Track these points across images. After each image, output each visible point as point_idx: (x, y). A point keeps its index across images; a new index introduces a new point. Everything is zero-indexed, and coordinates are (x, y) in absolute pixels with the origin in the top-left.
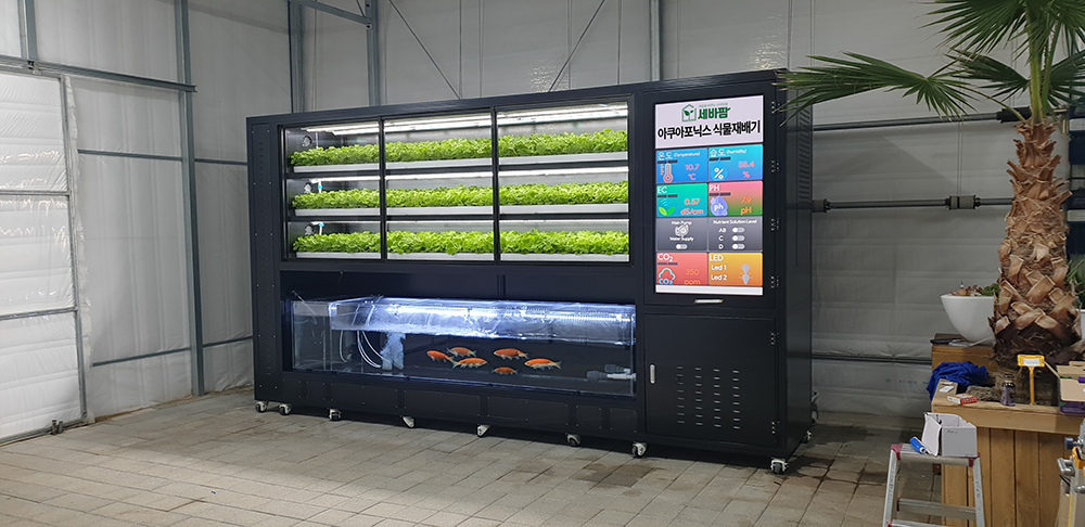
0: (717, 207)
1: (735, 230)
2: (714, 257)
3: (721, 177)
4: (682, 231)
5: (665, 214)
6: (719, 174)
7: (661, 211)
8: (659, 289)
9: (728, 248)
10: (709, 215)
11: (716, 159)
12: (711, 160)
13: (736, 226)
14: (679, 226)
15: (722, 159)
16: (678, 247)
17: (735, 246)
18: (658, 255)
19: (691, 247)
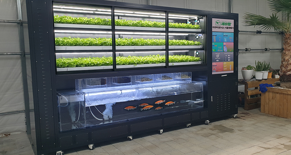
0: (225, 49)
1: (229, 56)
2: (225, 63)
4: (218, 56)
5: (214, 51)
6: (225, 40)
7: (213, 50)
8: (213, 73)
9: (227, 61)
10: (223, 51)
12: (224, 36)
13: (229, 54)
14: (217, 54)
16: (217, 61)
17: (229, 60)
18: (213, 63)
19: (220, 61)
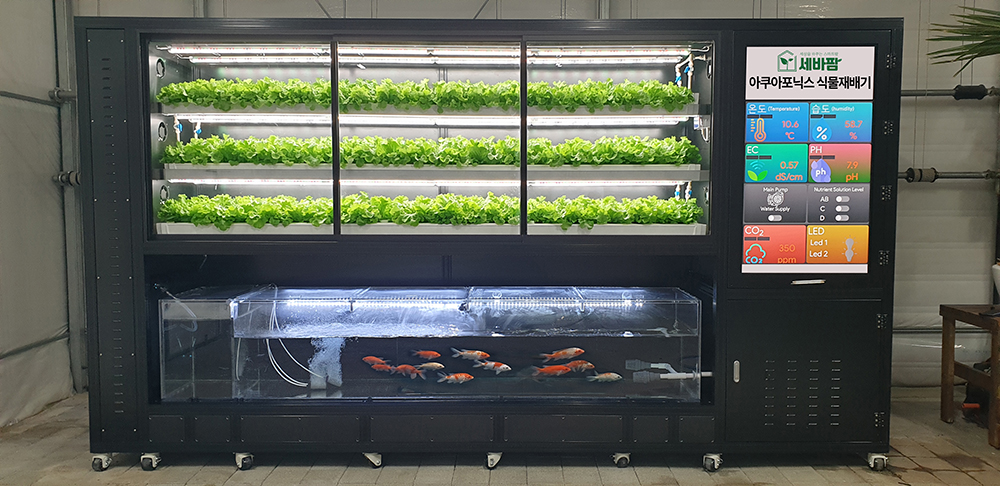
0: (819, 172)
1: (839, 199)
2: (814, 230)
3: (825, 137)
4: (776, 199)
5: (756, 180)
6: (821, 132)
7: (751, 175)
8: (746, 269)
9: (830, 220)
10: (809, 181)
11: (819, 116)
12: (813, 116)
13: (840, 194)
14: (772, 193)
15: (826, 116)
16: (771, 218)
17: (838, 218)
18: (746, 228)
19: (787, 219)
